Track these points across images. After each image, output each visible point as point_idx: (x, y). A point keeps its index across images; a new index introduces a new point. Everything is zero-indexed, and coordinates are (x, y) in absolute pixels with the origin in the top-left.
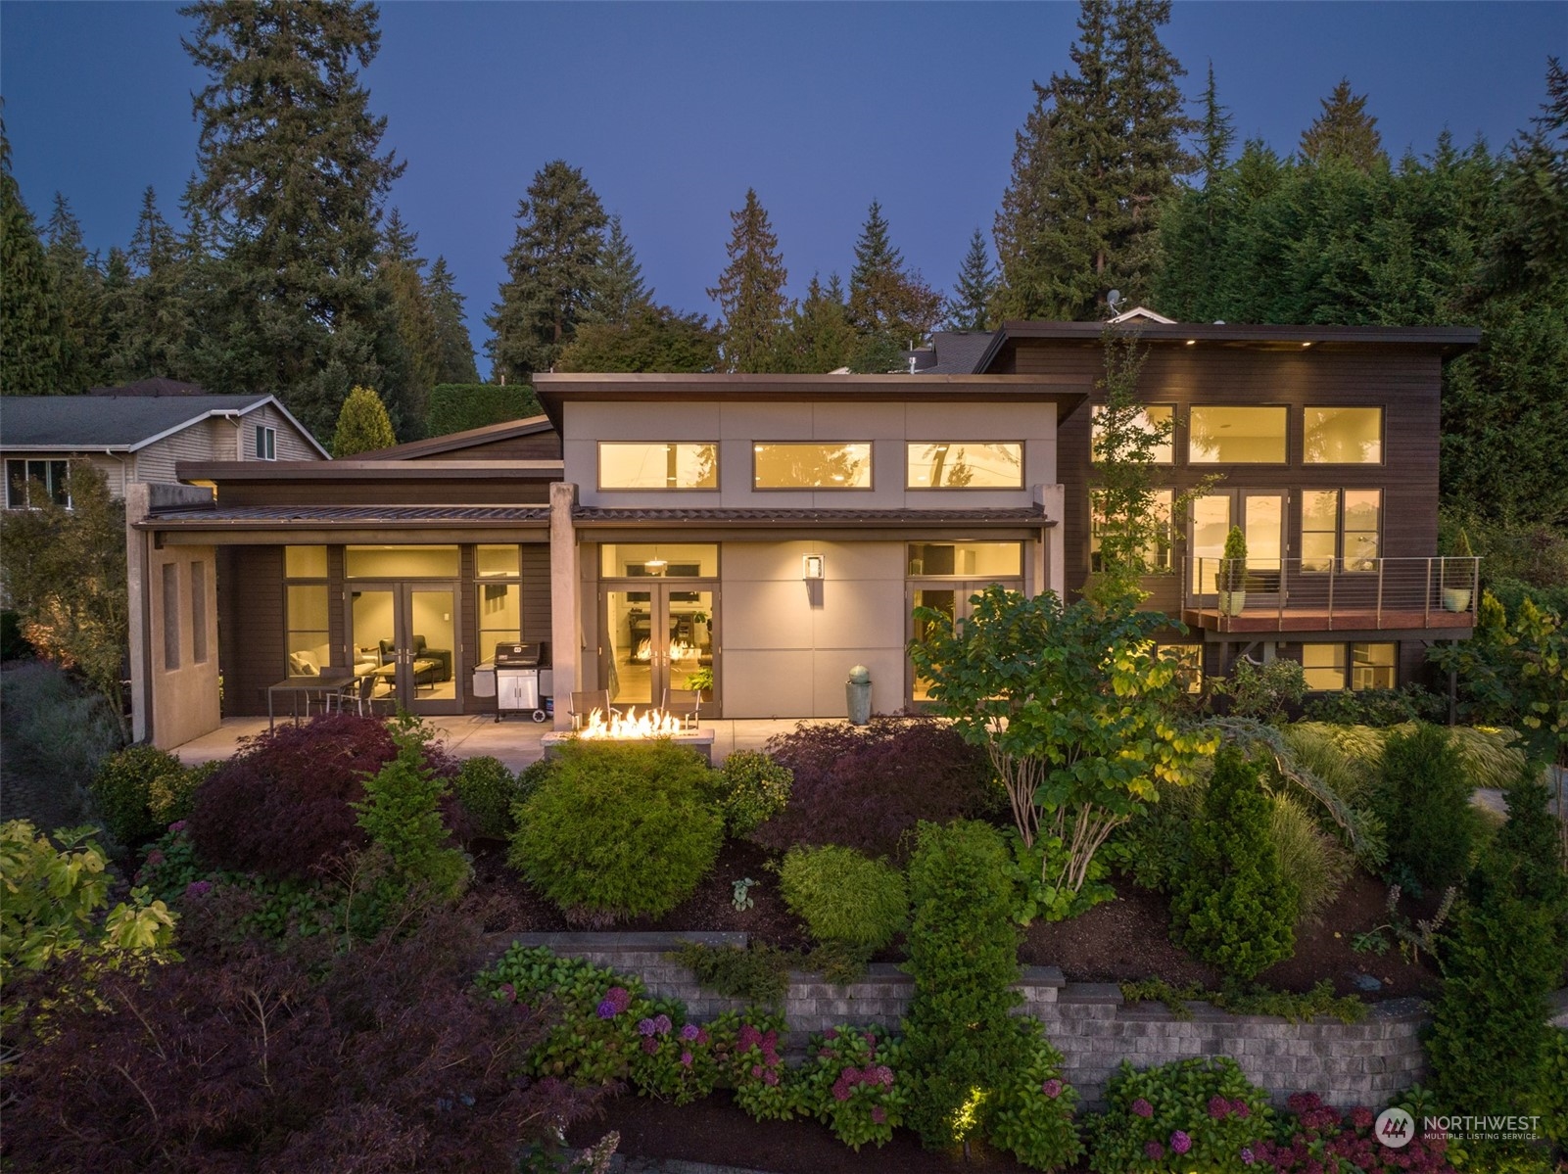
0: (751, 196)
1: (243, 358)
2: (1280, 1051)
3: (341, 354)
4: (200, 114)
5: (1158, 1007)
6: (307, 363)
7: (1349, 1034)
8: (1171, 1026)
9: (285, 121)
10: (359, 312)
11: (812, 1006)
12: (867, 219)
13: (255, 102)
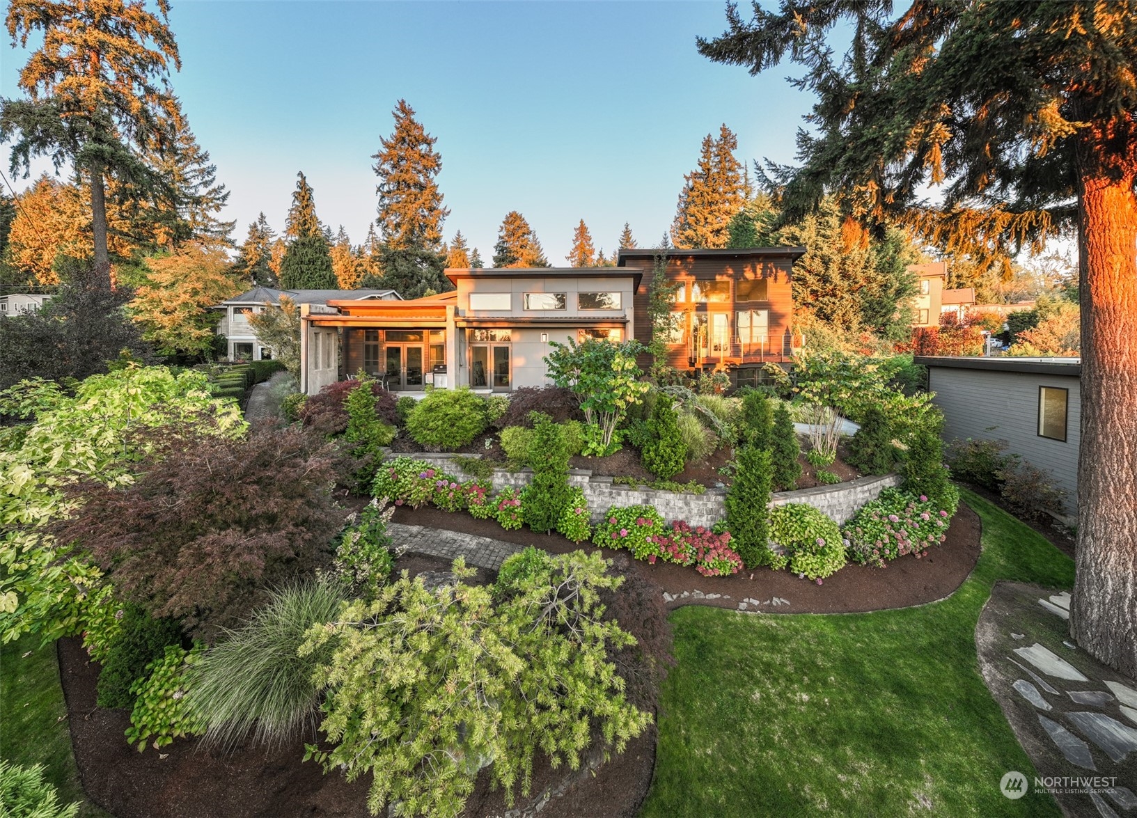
0: (582, 222)
1: (391, 279)
2: (671, 504)
3: (426, 278)
4: (379, 193)
5: (626, 487)
6: (414, 281)
7: (697, 499)
8: (630, 493)
9: (408, 195)
10: (433, 263)
11: (502, 481)
12: (624, 229)
13: (398, 189)
